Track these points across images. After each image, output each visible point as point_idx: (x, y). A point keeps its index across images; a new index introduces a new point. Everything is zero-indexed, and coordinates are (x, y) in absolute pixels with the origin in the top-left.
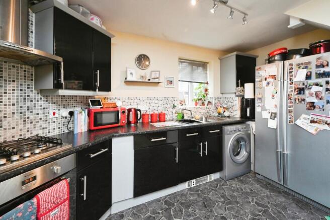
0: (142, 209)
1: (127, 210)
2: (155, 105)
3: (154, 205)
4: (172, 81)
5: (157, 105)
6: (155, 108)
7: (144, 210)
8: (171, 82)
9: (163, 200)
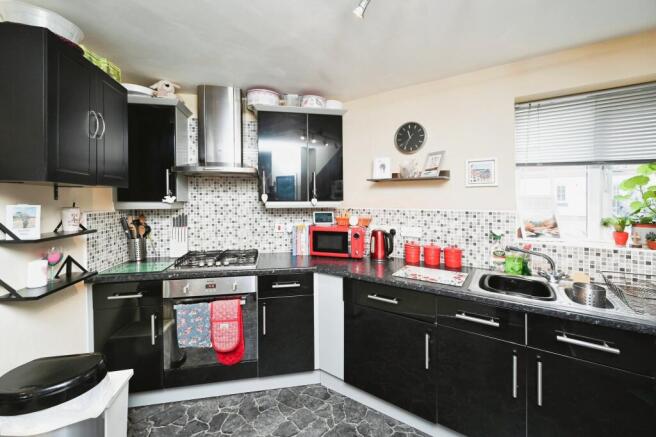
0: (356, 411)
1: (339, 395)
2: (439, 228)
3: (376, 421)
4: (488, 171)
5: (445, 229)
6: (438, 234)
7: (357, 415)
8: (486, 174)
9: (397, 428)
